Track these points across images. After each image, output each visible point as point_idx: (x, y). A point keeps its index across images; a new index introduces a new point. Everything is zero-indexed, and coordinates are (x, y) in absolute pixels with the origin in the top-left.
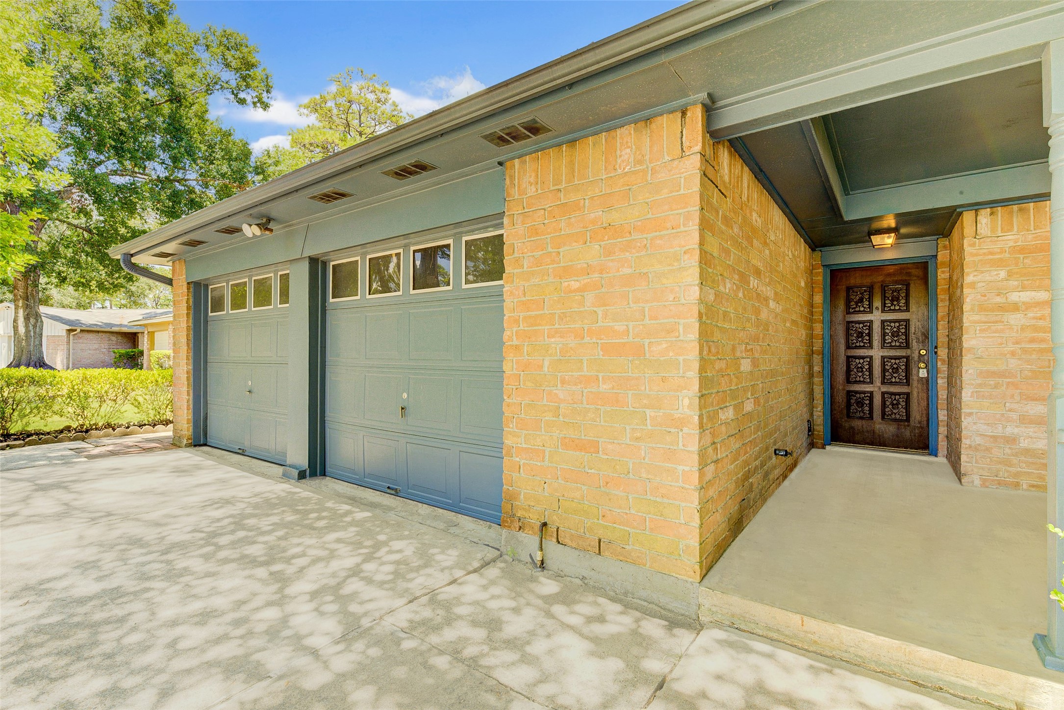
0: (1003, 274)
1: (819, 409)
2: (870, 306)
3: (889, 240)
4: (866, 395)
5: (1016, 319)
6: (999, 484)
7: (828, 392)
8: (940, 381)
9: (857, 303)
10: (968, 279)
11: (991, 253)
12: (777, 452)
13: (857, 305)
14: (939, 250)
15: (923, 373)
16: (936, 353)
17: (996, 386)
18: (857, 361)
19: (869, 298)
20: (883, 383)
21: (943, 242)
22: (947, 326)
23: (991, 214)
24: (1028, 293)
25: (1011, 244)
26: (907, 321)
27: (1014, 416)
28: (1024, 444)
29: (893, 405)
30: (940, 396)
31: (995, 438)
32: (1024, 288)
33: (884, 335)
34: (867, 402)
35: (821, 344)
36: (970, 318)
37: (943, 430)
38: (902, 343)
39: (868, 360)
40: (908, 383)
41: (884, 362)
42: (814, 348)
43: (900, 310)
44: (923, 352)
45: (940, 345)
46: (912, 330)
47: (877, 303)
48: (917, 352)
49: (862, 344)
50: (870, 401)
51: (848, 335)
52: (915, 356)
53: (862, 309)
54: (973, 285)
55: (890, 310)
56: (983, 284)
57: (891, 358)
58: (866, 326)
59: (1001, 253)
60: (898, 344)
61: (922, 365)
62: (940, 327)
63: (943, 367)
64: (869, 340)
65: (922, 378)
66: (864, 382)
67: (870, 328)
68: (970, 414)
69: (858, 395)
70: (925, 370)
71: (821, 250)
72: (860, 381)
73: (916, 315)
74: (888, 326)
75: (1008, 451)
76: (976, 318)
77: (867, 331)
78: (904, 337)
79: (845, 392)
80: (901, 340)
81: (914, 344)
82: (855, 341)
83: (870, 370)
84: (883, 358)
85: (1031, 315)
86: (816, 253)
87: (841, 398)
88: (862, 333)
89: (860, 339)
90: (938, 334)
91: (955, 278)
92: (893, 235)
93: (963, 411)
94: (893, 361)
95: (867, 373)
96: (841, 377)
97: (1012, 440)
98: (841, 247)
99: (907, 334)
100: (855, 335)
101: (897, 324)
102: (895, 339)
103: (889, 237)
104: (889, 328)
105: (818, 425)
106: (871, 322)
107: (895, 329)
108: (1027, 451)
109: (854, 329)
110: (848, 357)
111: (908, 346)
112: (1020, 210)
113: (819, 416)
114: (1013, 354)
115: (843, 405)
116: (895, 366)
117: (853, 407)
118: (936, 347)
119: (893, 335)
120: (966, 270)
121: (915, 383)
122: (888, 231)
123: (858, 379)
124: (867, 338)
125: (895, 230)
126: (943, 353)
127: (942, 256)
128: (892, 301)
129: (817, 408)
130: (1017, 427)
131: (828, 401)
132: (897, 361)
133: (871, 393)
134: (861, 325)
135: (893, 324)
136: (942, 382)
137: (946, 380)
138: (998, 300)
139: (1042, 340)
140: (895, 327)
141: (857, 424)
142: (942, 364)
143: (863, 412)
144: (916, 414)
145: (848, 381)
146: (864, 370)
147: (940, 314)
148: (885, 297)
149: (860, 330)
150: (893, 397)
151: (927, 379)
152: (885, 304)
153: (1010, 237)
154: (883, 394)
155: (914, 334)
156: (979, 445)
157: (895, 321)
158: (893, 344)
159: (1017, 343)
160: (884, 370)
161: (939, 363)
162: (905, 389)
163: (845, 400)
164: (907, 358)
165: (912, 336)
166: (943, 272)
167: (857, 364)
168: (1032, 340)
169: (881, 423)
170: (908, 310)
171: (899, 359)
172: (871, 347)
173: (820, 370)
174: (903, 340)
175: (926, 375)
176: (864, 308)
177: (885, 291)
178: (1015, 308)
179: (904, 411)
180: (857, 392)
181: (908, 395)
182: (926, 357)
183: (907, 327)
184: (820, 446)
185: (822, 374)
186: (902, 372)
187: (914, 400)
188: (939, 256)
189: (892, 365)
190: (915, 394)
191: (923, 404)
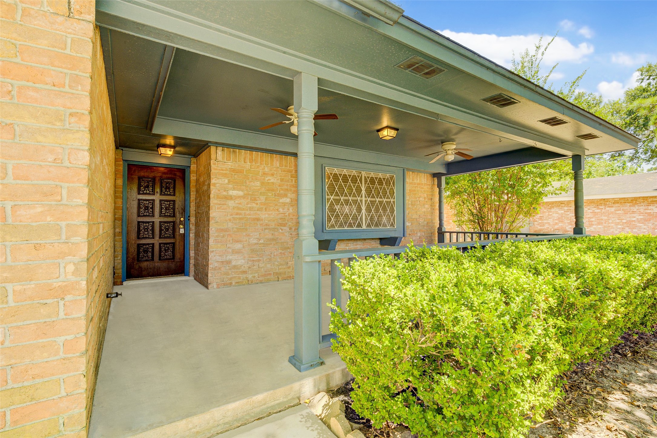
0: (226, 181)
1: (119, 258)
2: (153, 191)
3: (169, 152)
4: (150, 246)
5: (231, 203)
6: (224, 285)
7: (125, 246)
8: (191, 235)
9: (145, 187)
10: (213, 181)
11: (222, 170)
12: (109, 295)
13: (145, 189)
14: (191, 164)
15: (182, 231)
16: (189, 220)
17: (223, 237)
18: (145, 224)
19: (153, 186)
20: (160, 238)
21: (194, 160)
22: (194, 205)
23: (223, 150)
24: (236, 191)
25: (230, 167)
26: (174, 201)
27: (230, 250)
28: (234, 263)
29: (165, 250)
30: (191, 243)
31: (222, 262)
32: (234, 189)
33: (161, 208)
34: (151, 250)
35: (121, 213)
36: (213, 202)
37: (192, 261)
38: (171, 213)
39: (152, 224)
40: (174, 237)
41: (161, 225)
42: (116, 216)
43: (170, 195)
44: (182, 219)
45: (191, 215)
46: (177, 206)
47: (158, 190)
48: (179, 219)
49: (148, 214)
50: (152, 249)
51: (139, 207)
52: (178, 221)
53: (148, 192)
54: (214, 185)
55: (165, 194)
56: (219, 185)
57: (165, 222)
58: (150, 203)
59: (226, 170)
60: (169, 214)
61: (182, 226)
62: (191, 206)
63: (192, 227)
64: (152, 211)
65: (182, 234)
66: (149, 238)
67: (153, 204)
68: (213, 251)
69: (145, 246)
70: (183, 229)
71: (123, 149)
72: (146, 237)
73: (178, 198)
74: (142, 203)
75: (228, 268)
76: (216, 202)
77: (151, 206)
78: (172, 210)
79: (136, 245)
81: (177, 214)
82: (143, 212)
83: (153, 230)
84: (160, 222)
85: (236, 202)
86: (119, 150)
87: (133, 249)
88: (148, 207)
89: (146, 211)
90: (190, 209)
91: (202, 179)
92: (172, 150)
93: (209, 250)
94: (166, 224)
95: (151, 232)
96: (134, 235)
97: (229, 262)
98: (137, 150)
99: (174, 209)
100: (143, 208)
101: (168, 203)
102: (167, 211)
103: (170, 151)
104: (164, 205)
105: (118, 269)
106: (154, 200)
107: (167, 206)
108: (235, 267)
110: (139, 222)
111: (174, 216)
112: (234, 151)
113: (119, 263)
114: (230, 220)
115: (135, 254)
116: (167, 227)
117: (141, 254)
118: (189, 217)
119: (166, 209)
120: (212, 177)
121: (177, 237)
122: (170, 146)
123: (145, 236)
124: (151, 210)
125: (174, 147)
126: (193, 219)
127: (193, 167)
128: (166, 189)
129: (117, 257)
130: (231, 255)
131: (125, 252)
133: (153, 244)
134: (147, 202)
135: (166, 203)
136: (192, 235)
137: (194, 234)
138: (225, 193)
139: (241, 214)
141: (144, 264)
142: (192, 226)
143: (148, 257)
144: (178, 256)
145: (138, 238)
146: (149, 230)
147: (192, 199)
148: (162, 186)
149: (147, 205)
150: (166, 246)
151: (184, 234)
152: (162, 190)
153: (230, 164)
154: (160, 244)
156: (216, 267)
157: (167, 201)
158: (166, 214)
159: (231, 215)
160: (161, 230)
161: (191, 225)
162: (172, 241)
163: (136, 250)
164: (174, 222)
165: (177, 210)
166: (193, 176)
167: (144, 227)
168: (237, 214)
169: (158, 262)
170: (174, 195)
171: (169, 223)
172: (153, 216)
173: (121, 231)
175: (184, 232)
176: (150, 191)
177: (162, 182)
178: (231, 198)
179: (171, 253)
180: (144, 244)
181: (174, 243)
182: (183, 222)
183: (174, 205)
184: (120, 283)
185: (121, 234)
186: (170, 231)
187: (177, 246)
188: (191, 168)
189: (165, 227)
190: (177, 243)
191: (182, 248)
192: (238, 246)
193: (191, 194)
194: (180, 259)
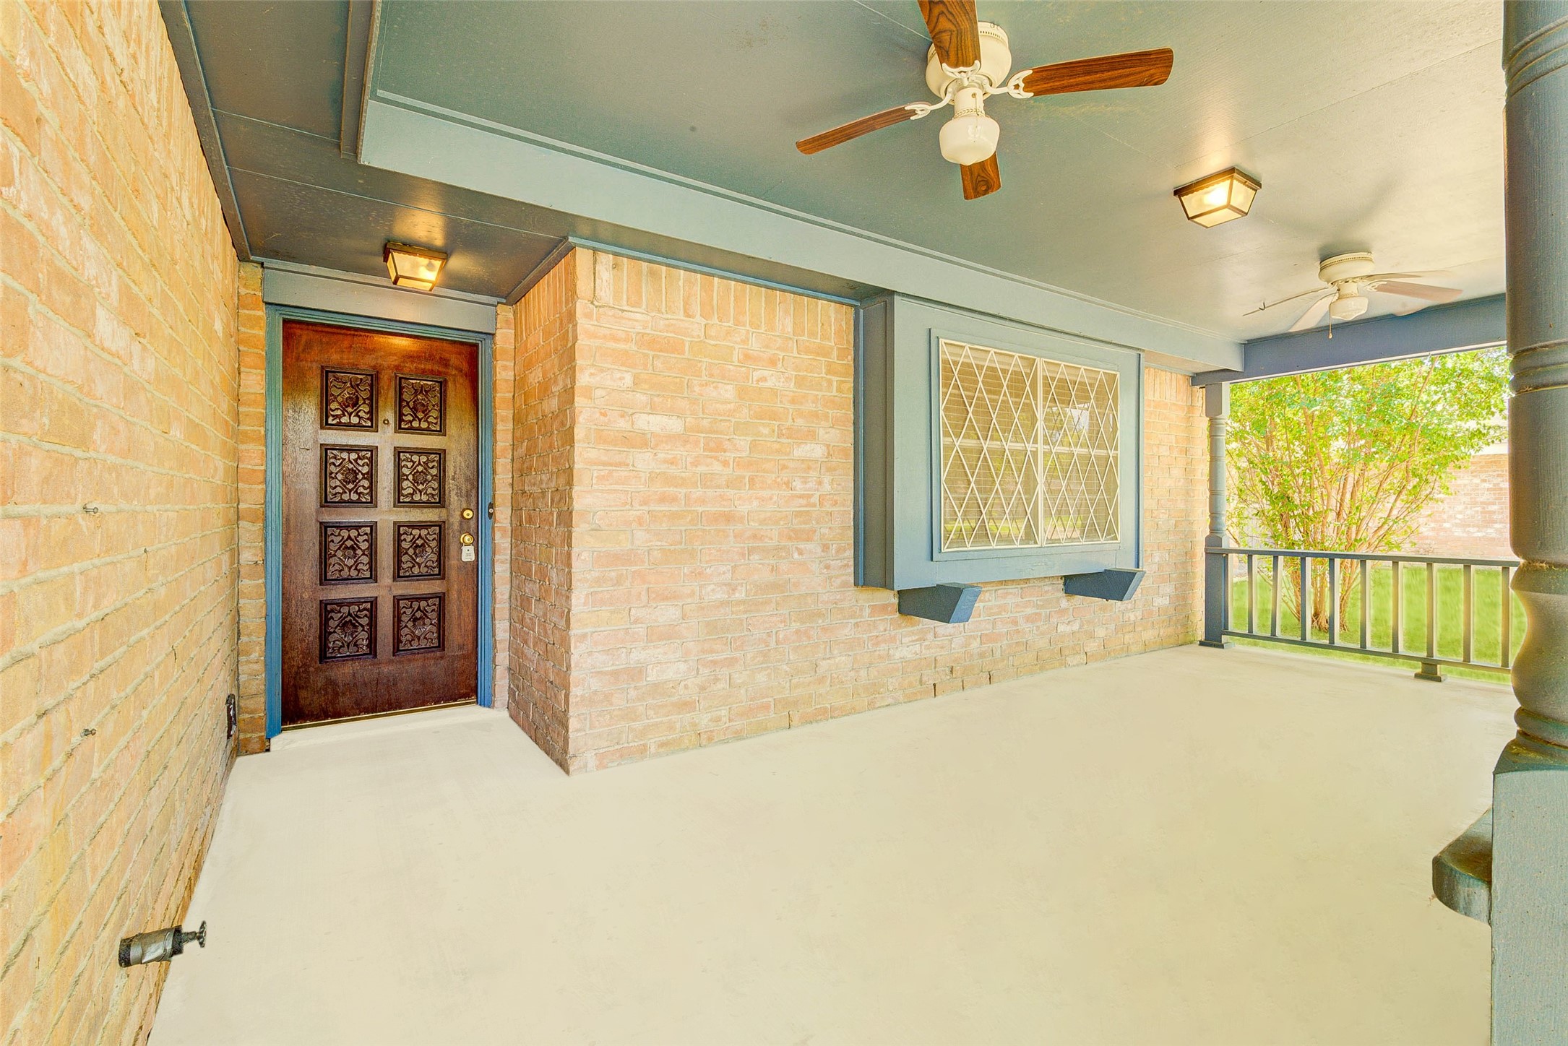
0: (628, 379)
1: (254, 656)
2: (372, 415)
3: (425, 272)
4: (362, 607)
5: (644, 461)
6: (621, 756)
7: (277, 611)
8: (498, 568)
9: (344, 407)
10: (584, 379)
11: (615, 339)
12: (136, 953)
13: (344, 411)
14: (498, 326)
15: (468, 555)
16: (491, 515)
17: (618, 582)
18: (345, 533)
19: (371, 398)
20: (397, 576)
21: (505, 312)
22: (509, 467)
23: (615, 266)
24: (659, 417)
25: (639, 329)
26: (441, 453)
27: (640, 630)
28: (653, 675)
29: (415, 620)
30: (499, 596)
31: (615, 674)
32: (653, 409)
33: (399, 478)
34: (365, 621)
35: (262, 495)
36: (584, 454)
37: (503, 658)
38: (433, 495)
39: (368, 530)
40: (442, 575)
41: (399, 535)
42: (242, 506)
43: (428, 431)
44: (468, 514)
45: (498, 501)
46: (450, 471)
47: (388, 414)
48: (458, 513)
49: (355, 497)
50: (370, 618)
51: (325, 474)
52: (455, 519)
53: (355, 420)
54: (589, 391)
55: (411, 428)
56: (602, 392)
57: (413, 526)
58: (364, 457)
59: (627, 340)
60: (424, 498)
61: (468, 539)
62: (499, 469)
63: (503, 542)
64: (371, 487)
65: (466, 563)
66: (359, 579)
67: (372, 463)
69: (345, 610)
70: (472, 548)
71: (262, 264)
72: (349, 579)
73: (455, 442)
75: (633, 693)
76: (593, 454)
77: (365, 469)
78: (435, 485)
79: (316, 605)
80: (430, 491)
81: (453, 498)
82: (339, 490)
83: (372, 552)
84: (398, 526)
85: (661, 456)
86: (249, 268)
87: (308, 622)
88: (355, 473)
89: (351, 486)
90: (496, 482)
91: (535, 377)
92: (438, 263)
93: (572, 632)
94: (416, 532)
95: (365, 559)
96: (307, 571)
97: (636, 673)
98: (314, 269)
99: (441, 478)
100: (340, 476)
101: (424, 459)
102: (421, 487)
103: (430, 267)
104: (410, 465)
105: (252, 696)
106: (373, 450)
107: (420, 468)
108: (657, 688)
109: (338, 463)
110: (324, 527)
111: (441, 503)
112: (652, 273)
113: (254, 675)
114: (640, 521)
115: (314, 632)
116: (419, 542)
117: (332, 638)
118: (491, 506)
119: (415, 481)
120: (580, 362)
121: (453, 574)
122: (428, 250)
123: (345, 573)
124: (366, 483)
125: (443, 254)
126: (503, 515)
127: (505, 337)
128: (415, 409)
129: (247, 653)
130: (644, 648)
131: (277, 632)
132: (424, 532)
133: (374, 602)
134: (353, 456)
135: (415, 458)
136: (502, 570)
137: (508, 565)
138: (623, 424)
139: (674, 500)
140: (419, 464)
141: (344, 672)
142: (503, 536)
143: (356, 645)
144: (455, 636)
145: (324, 579)
146: (359, 552)
147: (500, 445)
148: (401, 400)
149: (351, 466)
150: (415, 605)
151: (475, 565)
152: (401, 414)
153: (638, 316)
154: (397, 600)
155: (453, 479)
156: (595, 692)
157: (419, 452)
158: (417, 497)
159: (645, 503)
160: (399, 553)
161: (498, 535)
162: (435, 587)
163: (316, 623)
164: (441, 525)
165: (450, 484)
166: (505, 368)
167: (343, 541)
168: (663, 499)
169: (390, 662)
170: (442, 432)
171: (426, 527)
172: (373, 503)
173: (259, 559)
174: (434, 489)
175: (473, 558)
176: (360, 418)
177: (401, 388)
178: (642, 441)
179: (434, 629)
180: (341, 604)
181: (442, 598)
182: (473, 523)
183: (442, 466)
184: (257, 746)
185: (260, 569)
186: (430, 555)
187: (453, 607)
188: (498, 338)
189: (413, 541)
190: (454, 595)
191: (467, 613)
192: (667, 614)
193: (499, 427)
194: (461, 647)
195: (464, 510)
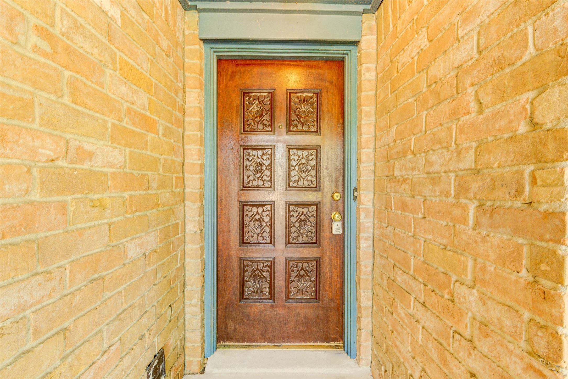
1: (195, 301)
2: (272, 122)
4: (265, 264)
9: (254, 118)
13: (254, 120)
14: (363, 33)
15: (337, 229)
16: (355, 198)
18: (255, 209)
19: (271, 110)
20: (287, 243)
21: (369, 20)
22: (372, 156)
26: (317, 149)
29: (300, 276)
30: (364, 269)
33: (290, 168)
34: (267, 275)
35: (198, 182)
38: (312, 181)
39: (269, 207)
40: (317, 243)
41: (289, 212)
42: (187, 190)
43: (308, 132)
44: (337, 196)
45: (363, 185)
46: (324, 162)
47: (282, 119)
48: (329, 195)
49: (261, 183)
50: (271, 273)
51: (242, 168)
52: (327, 201)
53: (261, 127)
55: (297, 130)
57: (300, 205)
58: (267, 154)
60: (306, 184)
61: (337, 216)
62: (364, 158)
63: (367, 221)
64: (271, 176)
65: (335, 235)
66: (264, 244)
67: (272, 157)
69: (255, 265)
70: (340, 224)
71: (196, 8)
72: (258, 242)
73: (328, 139)
77: (267, 163)
78: (313, 173)
79: (237, 261)
80: (310, 178)
81: (326, 184)
82: (251, 178)
83: (272, 224)
84: (289, 205)
86: (189, 14)
88: (261, 165)
89: (258, 175)
90: (361, 169)
94: (300, 210)
95: (267, 229)
96: (232, 236)
99: (317, 168)
100: (252, 168)
101: (306, 153)
102: (304, 175)
104: (296, 158)
106: (272, 148)
107: (303, 161)
109: (250, 159)
110: (244, 205)
111: (317, 188)
115: (236, 281)
116: (303, 217)
117: (247, 285)
118: (356, 190)
119: (300, 171)
121: (325, 242)
123: (255, 239)
124: (268, 173)
126: (366, 198)
127: (368, 42)
128: (299, 116)
129: (191, 299)
132: (306, 210)
133: (273, 261)
134: (260, 153)
135: (300, 153)
137: (371, 242)
140: (303, 157)
141: (255, 310)
142: (366, 217)
143: (261, 291)
144: (327, 292)
145: (242, 242)
146: (264, 224)
147: (364, 137)
148: (290, 110)
149: (258, 161)
150: (300, 265)
151: (342, 238)
152: (290, 121)
154: (288, 260)
155: (326, 168)
157: (303, 148)
158: (301, 183)
160: (289, 226)
161: (362, 215)
162: (313, 252)
163: (237, 274)
164: (317, 205)
165: (324, 173)
167: (253, 216)
169: (283, 307)
170: (318, 132)
171: (307, 206)
172: (272, 188)
173: (198, 229)
174: (312, 177)
175: (340, 232)
176: (264, 125)
177: (290, 101)
179: (313, 285)
180: (253, 261)
181: (318, 262)
182: (340, 203)
183: (317, 157)
184: (196, 368)
185: (198, 237)
186: (309, 228)
187: (326, 269)
188: (363, 45)
189: (298, 217)
190: (326, 260)
191: (336, 275)
193: (364, 122)
194: (331, 300)
195: (334, 193)
